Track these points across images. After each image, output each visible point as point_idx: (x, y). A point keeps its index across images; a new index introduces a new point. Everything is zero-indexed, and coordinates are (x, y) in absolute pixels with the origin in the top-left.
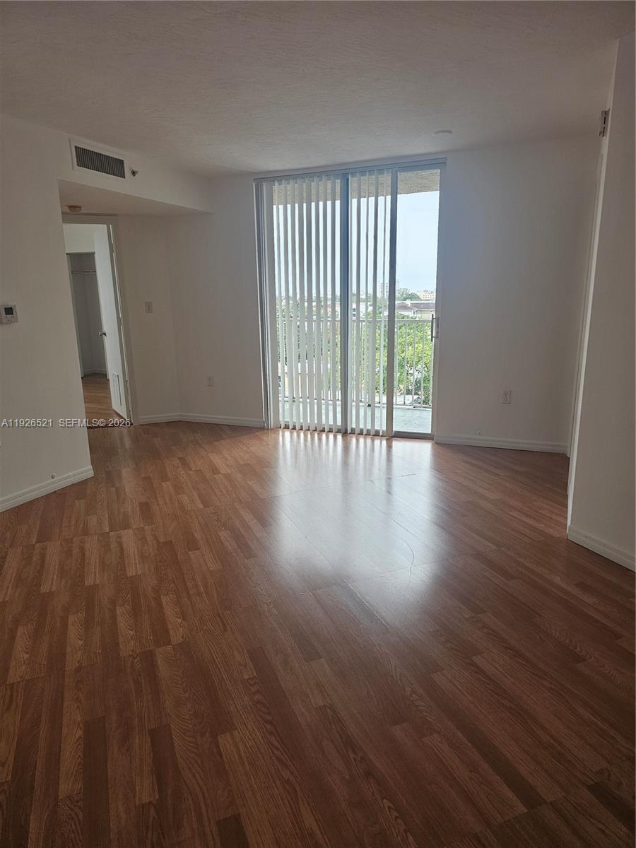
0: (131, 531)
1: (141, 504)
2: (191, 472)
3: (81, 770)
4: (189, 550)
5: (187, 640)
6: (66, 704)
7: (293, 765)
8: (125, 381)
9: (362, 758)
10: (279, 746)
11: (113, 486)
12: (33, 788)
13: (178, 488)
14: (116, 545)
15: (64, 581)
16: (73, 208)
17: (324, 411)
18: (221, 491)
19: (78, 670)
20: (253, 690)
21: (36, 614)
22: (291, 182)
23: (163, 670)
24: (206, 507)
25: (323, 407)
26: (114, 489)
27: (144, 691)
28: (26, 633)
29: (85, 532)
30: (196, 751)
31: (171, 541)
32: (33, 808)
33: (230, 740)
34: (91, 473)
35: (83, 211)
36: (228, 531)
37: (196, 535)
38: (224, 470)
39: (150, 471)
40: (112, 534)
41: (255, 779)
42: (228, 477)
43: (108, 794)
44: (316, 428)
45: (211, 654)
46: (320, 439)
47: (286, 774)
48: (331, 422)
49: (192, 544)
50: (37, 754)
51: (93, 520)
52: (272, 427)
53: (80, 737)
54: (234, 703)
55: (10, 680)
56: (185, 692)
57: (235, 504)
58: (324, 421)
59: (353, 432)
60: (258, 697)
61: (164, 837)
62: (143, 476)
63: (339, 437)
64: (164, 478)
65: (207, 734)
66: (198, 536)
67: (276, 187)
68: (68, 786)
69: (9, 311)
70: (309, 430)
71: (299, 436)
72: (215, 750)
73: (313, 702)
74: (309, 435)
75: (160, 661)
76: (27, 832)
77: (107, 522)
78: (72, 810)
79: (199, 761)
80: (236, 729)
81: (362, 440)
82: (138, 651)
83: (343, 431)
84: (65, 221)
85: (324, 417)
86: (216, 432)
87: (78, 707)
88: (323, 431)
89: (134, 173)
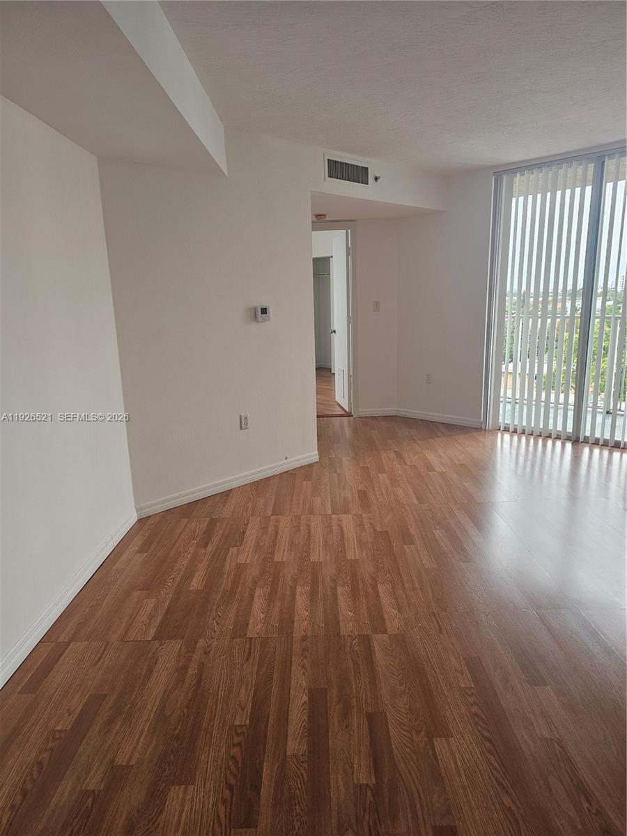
0: (350, 516)
1: (359, 492)
2: (406, 467)
3: (306, 734)
4: (405, 544)
5: (403, 632)
6: (293, 668)
7: (516, 793)
8: (350, 376)
9: (598, 812)
10: (499, 769)
11: (335, 472)
12: (266, 736)
13: (394, 480)
14: (337, 528)
15: (257, 555)
16: (319, 216)
17: (551, 415)
18: (436, 489)
19: (304, 638)
20: (471, 700)
21: (270, 579)
22: (535, 171)
23: (379, 657)
24: (421, 503)
25: (552, 411)
26: (336, 475)
27: (362, 673)
28: (262, 594)
29: (311, 512)
30: (411, 747)
31: (387, 532)
32: (266, 756)
33: (446, 746)
34: (316, 458)
35: (328, 218)
36: (443, 531)
37: (411, 530)
38: (438, 467)
39: (367, 461)
40: (334, 516)
41: (472, 795)
42: (442, 474)
43: (329, 764)
44: (541, 433)
45: (426, 652)
46: (545, 446)
47: (507, 801)
48: (560, 428)
49: (407, 538)
50: (270, 706)
51: (318, 501)
52: (490, 429)
53: (305, 702)
54: (450, 708)
55: (249, 635)
56: (401, 684)
57: (450, 504)
58: (551, 427)
59: (586, 441)
60: (475, 709)
61: (380, 825)
62: (362, 465)
63: (569, 446)
64: (381, 469)
65: (423, 733)
66: (413, 530)
67: (518, 178)
68: (295, 745)
69: (264, 311)
70: (532, 435)
71: (519, 440)
72: (431, 753)
73: (537, 731)
74: (532, 440)
75: (376, 648)
76: (261, 777)
77: (329, 506)
78: (299, 769)
79: (415, 759)
80: (452, 736)
81: (596, 451)
82: (356, 633)
83: (574, 438)
84: (314, 229)
85: (551, 422)
86: (432, 429)
87: (304, 673)
88: (550, 436)
89: (376, 179)
